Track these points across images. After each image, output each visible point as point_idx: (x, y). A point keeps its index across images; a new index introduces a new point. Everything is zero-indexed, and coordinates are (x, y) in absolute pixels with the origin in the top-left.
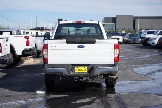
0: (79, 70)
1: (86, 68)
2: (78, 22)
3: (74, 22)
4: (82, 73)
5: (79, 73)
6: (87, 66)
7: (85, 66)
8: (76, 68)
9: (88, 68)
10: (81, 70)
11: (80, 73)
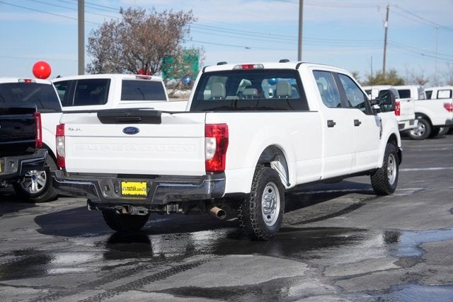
0: (129, 189)
1: (144, 185)
2: (244, 66)
3: (238, 68)
4: (135, 196)
5: (129, 195)
6: (147, 180)
7: (143, 180)
8: (124, 184)
9: (148, 186)
10: (134, 189)
11: (132, 196)
